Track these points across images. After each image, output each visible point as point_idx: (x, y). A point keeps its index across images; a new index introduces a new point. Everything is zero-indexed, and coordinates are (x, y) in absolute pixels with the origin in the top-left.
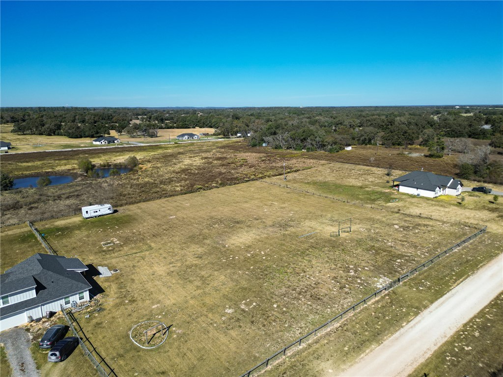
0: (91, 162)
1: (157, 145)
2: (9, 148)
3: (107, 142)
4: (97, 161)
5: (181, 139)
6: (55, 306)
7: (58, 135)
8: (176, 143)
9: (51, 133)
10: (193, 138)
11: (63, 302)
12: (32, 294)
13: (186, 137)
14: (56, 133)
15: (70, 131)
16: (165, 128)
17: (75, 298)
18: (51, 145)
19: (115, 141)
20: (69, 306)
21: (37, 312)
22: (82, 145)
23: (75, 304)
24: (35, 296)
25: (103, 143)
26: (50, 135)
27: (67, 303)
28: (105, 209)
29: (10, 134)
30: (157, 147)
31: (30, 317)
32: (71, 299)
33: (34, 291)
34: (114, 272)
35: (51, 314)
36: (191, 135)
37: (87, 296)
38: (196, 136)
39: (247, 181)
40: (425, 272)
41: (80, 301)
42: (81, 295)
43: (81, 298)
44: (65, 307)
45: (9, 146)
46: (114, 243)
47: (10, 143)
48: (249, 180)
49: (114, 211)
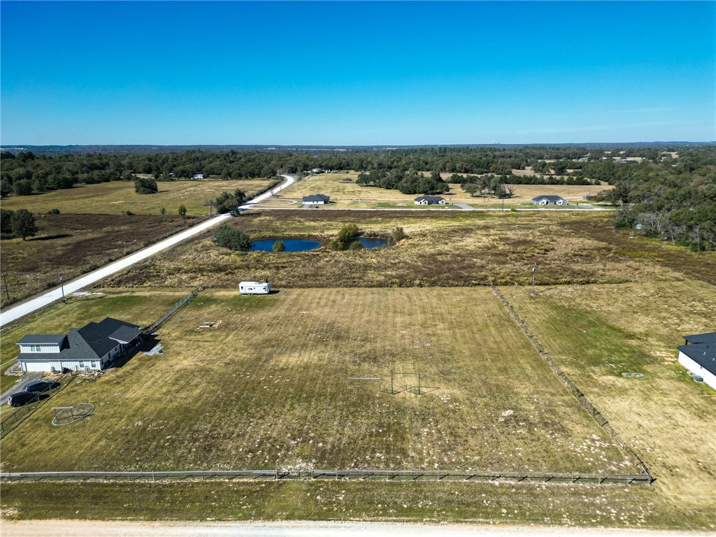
0: (358, 229)
1: (482, 212)
2: (325, 203)
3: (427, 202)
4: (368, 228)
5: (535, 203)
6: (71, 365)
7: (396, 189)
8: (513, 210)
9: (389, 186)
10: (555, 203)
11: (78, 363)
12: (56, 350)
13: (545, 201)
14: (395, 186)
15: (405, 185)
16: (548, 184)
17: (88, 364)
18: (367, 202)
19: (439, 202)
20: (83, 369)
21: (58, 366)
22: (400, 205)
23: (88, 369)
24: (59, 352)
25: (423, 203)
26: (388, 188)
27: (82, 366)
28: (260, 288)
29: (355, 185)
30: (480, 214)
31: (53, 368)
32: (85, 363)
33: (58, 347)
34: (158, 353)
35: (66, 371)
36: (553, 199)
37: (98, 366)
38: (561, 201)
39: (476, 285)
40: (374, 484)
41: (91, 368)
42: (93, 363)
43: (93, 366)
44: (80, 369)
45: (326, 201)
46: (211, 326)
47: (329, 197)
48: (479, 284)
49: (271, 292)
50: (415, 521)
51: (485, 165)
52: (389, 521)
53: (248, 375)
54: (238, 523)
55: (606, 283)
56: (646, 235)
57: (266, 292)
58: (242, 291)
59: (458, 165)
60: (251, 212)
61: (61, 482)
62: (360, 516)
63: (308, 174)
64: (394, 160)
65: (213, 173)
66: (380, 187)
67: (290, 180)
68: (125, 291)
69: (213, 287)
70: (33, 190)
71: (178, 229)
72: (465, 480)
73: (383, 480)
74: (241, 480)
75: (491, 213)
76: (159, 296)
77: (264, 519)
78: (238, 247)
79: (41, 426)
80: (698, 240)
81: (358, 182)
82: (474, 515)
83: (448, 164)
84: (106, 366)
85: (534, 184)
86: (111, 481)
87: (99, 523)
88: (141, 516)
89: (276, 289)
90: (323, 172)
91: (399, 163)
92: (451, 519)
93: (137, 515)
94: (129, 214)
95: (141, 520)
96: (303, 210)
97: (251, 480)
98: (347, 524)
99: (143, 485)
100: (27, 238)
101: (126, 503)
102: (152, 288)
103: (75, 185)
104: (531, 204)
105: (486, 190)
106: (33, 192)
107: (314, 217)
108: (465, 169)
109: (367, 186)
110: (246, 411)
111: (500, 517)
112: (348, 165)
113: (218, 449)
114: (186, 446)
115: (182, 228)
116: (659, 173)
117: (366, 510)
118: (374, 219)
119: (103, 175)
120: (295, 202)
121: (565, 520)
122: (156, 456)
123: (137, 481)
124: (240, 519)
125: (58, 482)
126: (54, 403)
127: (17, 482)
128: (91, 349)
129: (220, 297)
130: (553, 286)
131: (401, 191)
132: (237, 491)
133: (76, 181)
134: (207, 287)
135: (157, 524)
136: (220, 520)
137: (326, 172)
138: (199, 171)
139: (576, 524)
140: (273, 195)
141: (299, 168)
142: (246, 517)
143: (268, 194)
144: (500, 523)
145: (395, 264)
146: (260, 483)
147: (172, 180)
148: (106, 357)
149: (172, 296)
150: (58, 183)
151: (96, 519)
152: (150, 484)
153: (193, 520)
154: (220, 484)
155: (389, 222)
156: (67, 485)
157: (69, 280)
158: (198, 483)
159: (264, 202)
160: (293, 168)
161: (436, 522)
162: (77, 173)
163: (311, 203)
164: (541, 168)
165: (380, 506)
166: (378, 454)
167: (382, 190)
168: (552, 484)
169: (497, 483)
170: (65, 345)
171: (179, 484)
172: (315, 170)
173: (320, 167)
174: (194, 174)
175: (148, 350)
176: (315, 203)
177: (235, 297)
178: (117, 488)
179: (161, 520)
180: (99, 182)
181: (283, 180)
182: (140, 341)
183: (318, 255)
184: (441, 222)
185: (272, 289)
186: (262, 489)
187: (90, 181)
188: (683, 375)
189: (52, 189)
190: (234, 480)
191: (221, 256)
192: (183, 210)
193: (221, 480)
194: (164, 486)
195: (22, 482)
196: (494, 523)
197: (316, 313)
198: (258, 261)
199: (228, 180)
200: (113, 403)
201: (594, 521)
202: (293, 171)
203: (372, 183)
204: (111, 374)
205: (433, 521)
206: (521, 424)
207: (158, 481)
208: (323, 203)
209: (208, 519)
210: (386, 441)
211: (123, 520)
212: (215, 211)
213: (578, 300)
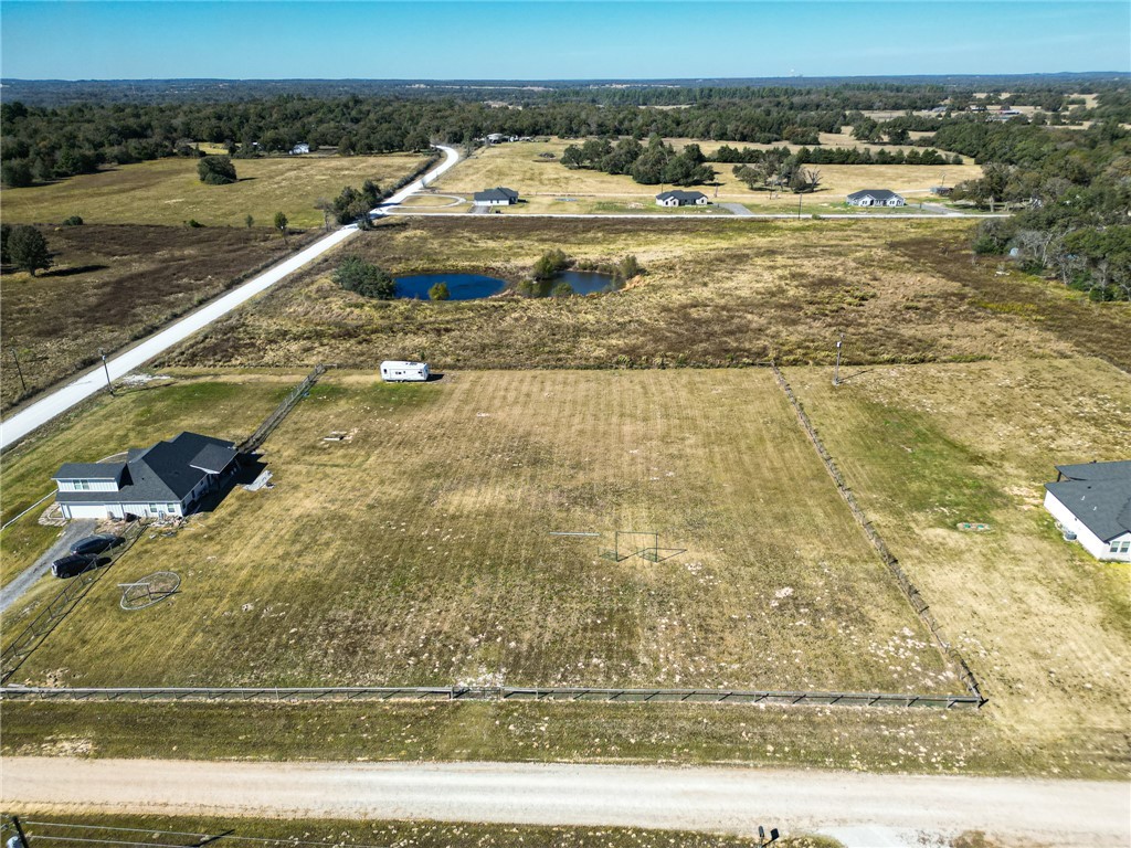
0: (564, 256)
1: (766, 221)
2: (510, 203)
3: (677, 201)
4: (586, 253)
5: (852, 202)
6: (138, 509)
7: (628, 173)
8: (815, 218)
9: (616, 169)
10: (885, 203)
11: (147, 507)
12: (113, 487)
13: (868, 199)
14: (625, 169)
16: (877, 163)
17: (162, 508)
19: (697, 201)
20: (156, 515)
21: (119, 511)
22: (633, 206)
23: (163, 515)
24: (117, 490)
25: (670, 204)
26: (613, 173)
27: (153, 511)
28: (413, 372)
29: (559, 166)
30: (761, 224)
31: (111, 514)
32: (158, 507)
33: (115, 484)
34: (265, 487)
35: (131, 518)
36: (882, 195)
37: (178, 510)
38: (895, 199)
39: (748, 365)
40: (588, 707)
41: (169, 514)
42: (171, 506)
43: (171, 511)
44: (151, 515)
45: (513, 199)
46: (342, 438)
47: (517, 193)
48: (753, 364)
49: (431, 378)
50: (647, 763)
51: (775, 127)
52: (610, 763)
53: (403, 527)
54: (401, 765)
55: (951, 361)
56: (1023, 270)
57: (422, 378)
58: (385, 377)
59: (730, 128)
60: (392, 221)
61: (147, 701)
62: (570, 756)
63: (480, 145)
64: (624, 118)
65: (326, 143)
66: (601, 170)
67: (452, 155)
68: (205, 374)
69: (339, 367)
70: (33, 177)
71: (278, 254)
72: (717, 702)
73: (602, 701)
74: (402, 700)
75: (779, 223)
76: (258, 384)
77: (437, 760)
78: (375, 293)
79: (105, 611)
80: (1103, 284)
81: (563, 161)
82: (728, 754)
83: (714, 125)
84: (189, 510)
85: (853, 163)
86: (218, 700)
87: (207, 765)
88: (264, 754)
89: (437, 372)
90: (506, 140)
91: (633, 124)
92: (696, 760)
93: (258, 753)
94: (196, 225)
95: (265, 760)
96: (475, 218)
97: (416, 700)
98: (552, 767)
99: (263, 706)
100: (37, 272)
101: (241, 734)
102: (245, 369)
103: (101, 167)
104: (846, 205)
105: (774, 178)
106: (34, 181)
107: (493, 232)
108: (742, 133)
109: (579, 168)
110: (403, 588)
111: (764, 757)
112: (548, 127)
113: (365, 651)
114: (319, 645)
115: (283, 254)
116: (1058, 146)
117: (579, 747)
118: (590, 235)
119: (145, 148)
120: (462, 200)
121: (854, 762)
122: (277, 660)
123: (255, 700)
124: (402, 759)
125: (141, 701)
126: (118, 573)
127: (84, 700)
128: (166, 487)
129: (352, 385)
130: (868, 367)
131: (635, 178)
132: (397, 717)
133: (101, 159)
134: (331, 367)
135: (288, 766)
136: (375, 760)
137: (512, 139)
138: (302, 139)
139: (869, 769)
140: (426, 187)
141: (467, 134)
142: (412, 757)
143: (416, 186)
144: (764, 766)
145: (623, 325)
146: (428, 704)
147: (259, 156)
148: (188, 497)
149: (278, 383)
150: (74, 164)
151: (202, 759)
152: (274, 705)
153: (338, 760)
154: (372, 705)
155: (614, 242)
156: (156, 705)
157: (113, 352)
158: (341, 704)
159: (412, 200)
160: (456, 134)
161: (675, 765)
162: (102, 145)
163: (488, 203)
164: (867, 133)
165: (597, 740)
166: (595, 661)
167: (605, 176)
168: (840, 707)
169: (762, 706)
170: (125, 479)
171: (314, 704)
172: (493, 137)
173: (502, 130)
174: (293, 144)
175: (250, 481)
176: (495, 203)
177: (376, 385)
178: (227, 711)
179: (293, 760)
180: (139, 160)
181: (440, 155)
182: (236, 466)
183: (502, 306)
184: (699, 240)
185: (432, 372)
186: (432, 714)
187: (125, 159)
188: (1048, 528)
189: (64, 175)
190: (392, 700)
191: (348, 310)
192: (282, 221)
193: (374, 699)
194: (294, 707)
195: (91, 700)
196: (756, 767)
197: (501, 416)
198: (407, 318)
199: (350, 155)
200: (206, 573)
201: (894, 764)
202: (456, 139)
203: (587, 163)
204: (198, 523)
205: (671, 764)
206: (802, 610)
207: (283, 701)
208: (506, 203)
209: (359, 759)
210: (607, 638)
211: (240, 761)
212: (333, 220)
213: (905, 393)
